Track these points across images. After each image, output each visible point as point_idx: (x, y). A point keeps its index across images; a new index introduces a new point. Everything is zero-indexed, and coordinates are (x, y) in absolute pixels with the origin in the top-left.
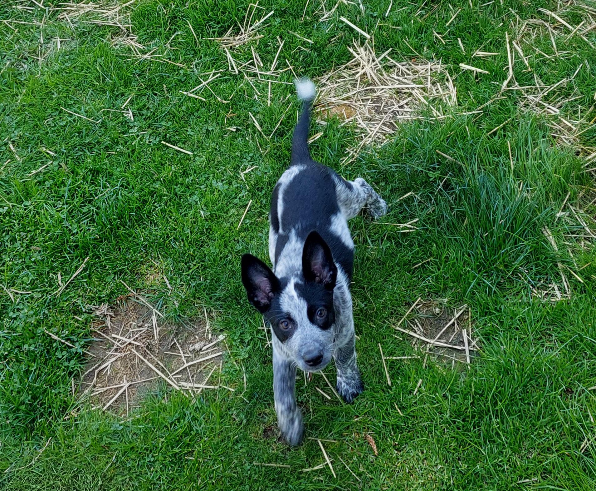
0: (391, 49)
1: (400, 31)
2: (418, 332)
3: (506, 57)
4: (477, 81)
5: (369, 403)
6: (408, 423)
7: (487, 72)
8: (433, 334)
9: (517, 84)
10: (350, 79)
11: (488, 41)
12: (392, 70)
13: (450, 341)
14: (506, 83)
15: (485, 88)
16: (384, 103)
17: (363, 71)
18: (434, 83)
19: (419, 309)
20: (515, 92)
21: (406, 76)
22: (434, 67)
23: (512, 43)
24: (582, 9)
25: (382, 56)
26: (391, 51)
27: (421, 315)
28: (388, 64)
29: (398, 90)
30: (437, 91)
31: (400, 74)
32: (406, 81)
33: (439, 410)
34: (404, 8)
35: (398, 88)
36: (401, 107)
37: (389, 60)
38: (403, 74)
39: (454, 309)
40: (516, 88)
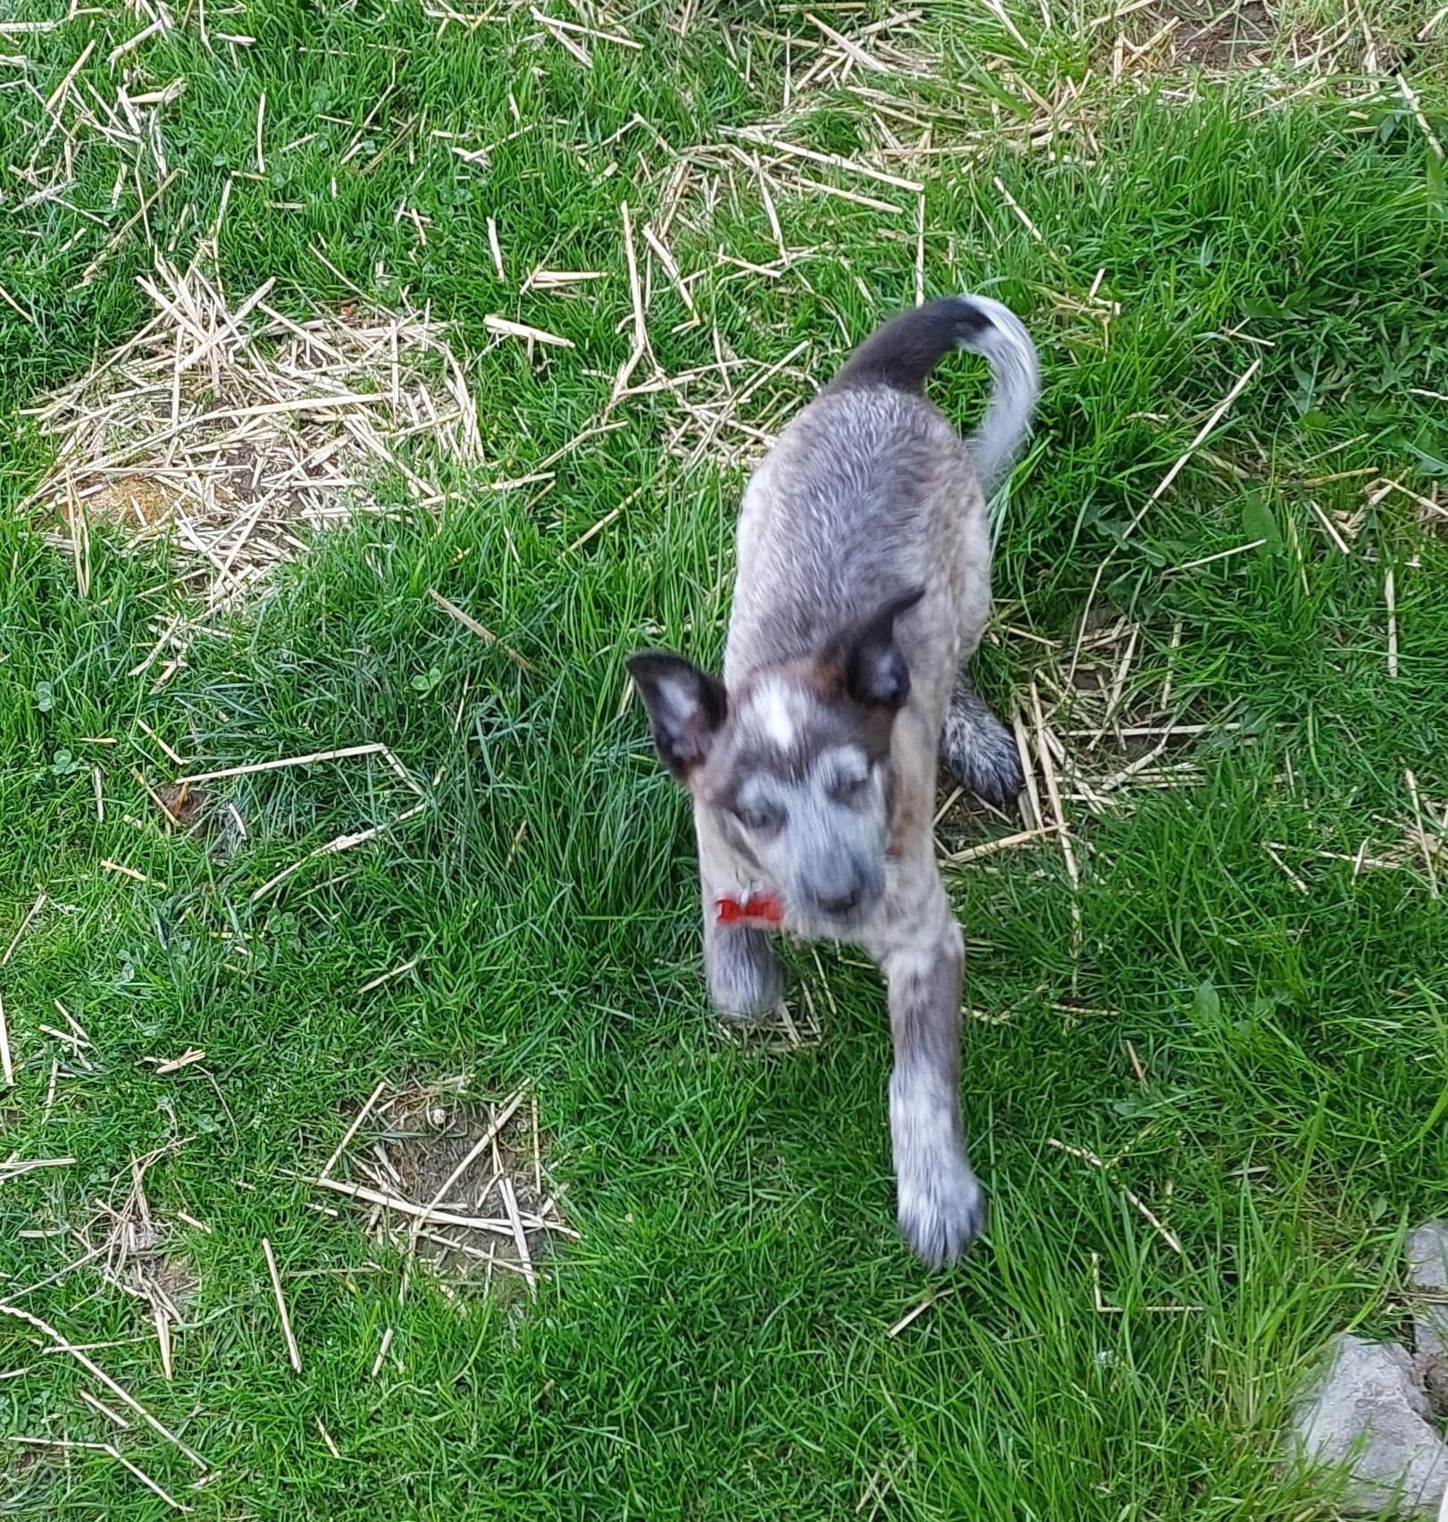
0: (273, 280)
1: (298, 216)
2: (385, 1187)
3: (624, 286)
4: (539, 369)
5: (240, 1427)
6: (356, 1478)
7: (565, 342)
8: (429, 1187)
9: (659, 371)
10: (154, 388)
11: (571, 234)
12: (281, 349)
13: (479, 1205)
14: (625, 372)
15: (562, 394)
16: (261, 463)
17: (190, 360)
18: (411, 386)
19: (385, 1115)
20: (651, 401)
21: (325, 368)
22: (409, 330)
23: (641, 236)
24: (857, 100)
25: (247, 307)
26: (275, 286)
27: (391, 1133)
28: (271, 328)
29: (305, 416)
30: (420, 410)
31: (307, 360)
32: (325, 383)
33: (447, 1431)
34: (308, 137)
35: (306, 410)
36: (316, 471)
37: (271, 318)
38: (315, 359)
39: (488, 1104)
40: (656, 387)
